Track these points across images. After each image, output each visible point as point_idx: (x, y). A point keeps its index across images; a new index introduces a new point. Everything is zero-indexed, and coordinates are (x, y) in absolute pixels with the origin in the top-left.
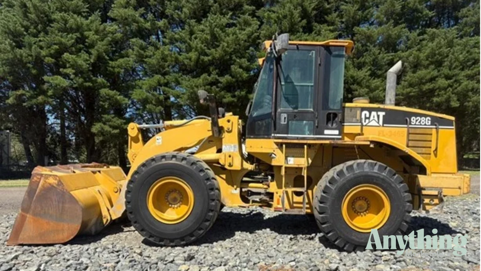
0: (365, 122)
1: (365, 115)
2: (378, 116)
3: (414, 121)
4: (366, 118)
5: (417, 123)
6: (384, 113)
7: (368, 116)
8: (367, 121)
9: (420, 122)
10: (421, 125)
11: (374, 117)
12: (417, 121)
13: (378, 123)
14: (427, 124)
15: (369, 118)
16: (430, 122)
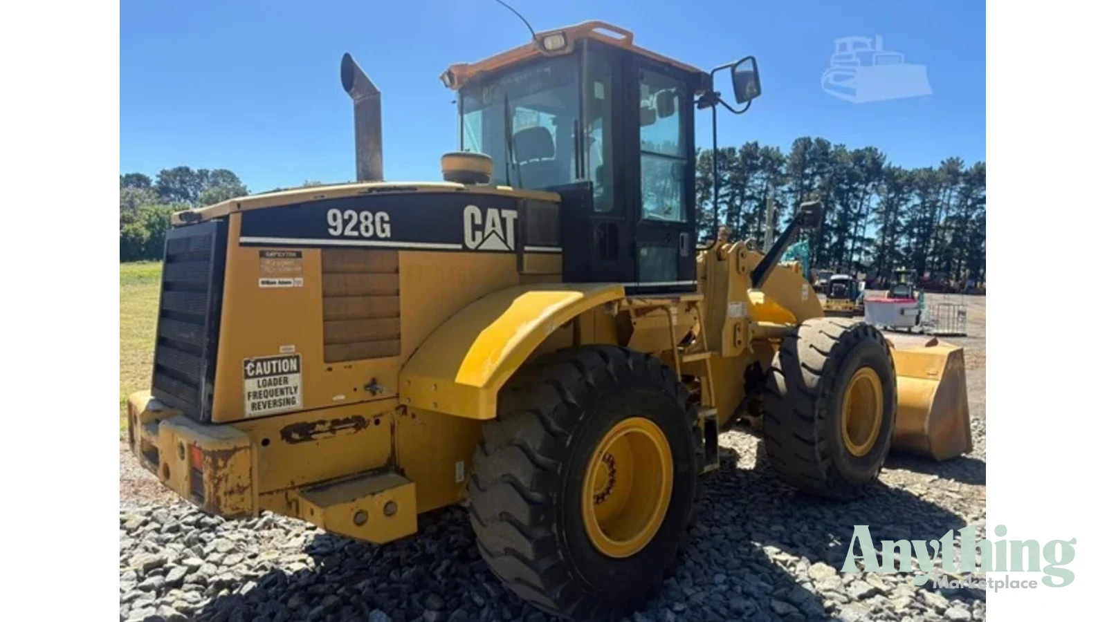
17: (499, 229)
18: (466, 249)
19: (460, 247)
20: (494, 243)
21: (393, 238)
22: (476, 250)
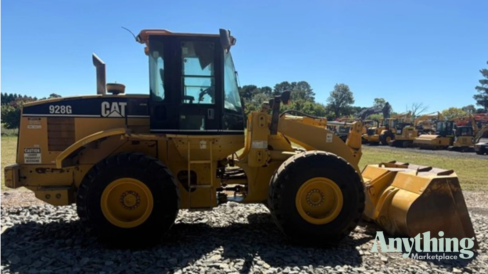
17: (117, 109)
18: (102, 117)
19: (99, 116)
20: (115, 114)
21: (72, 114)
22: (107, 117)
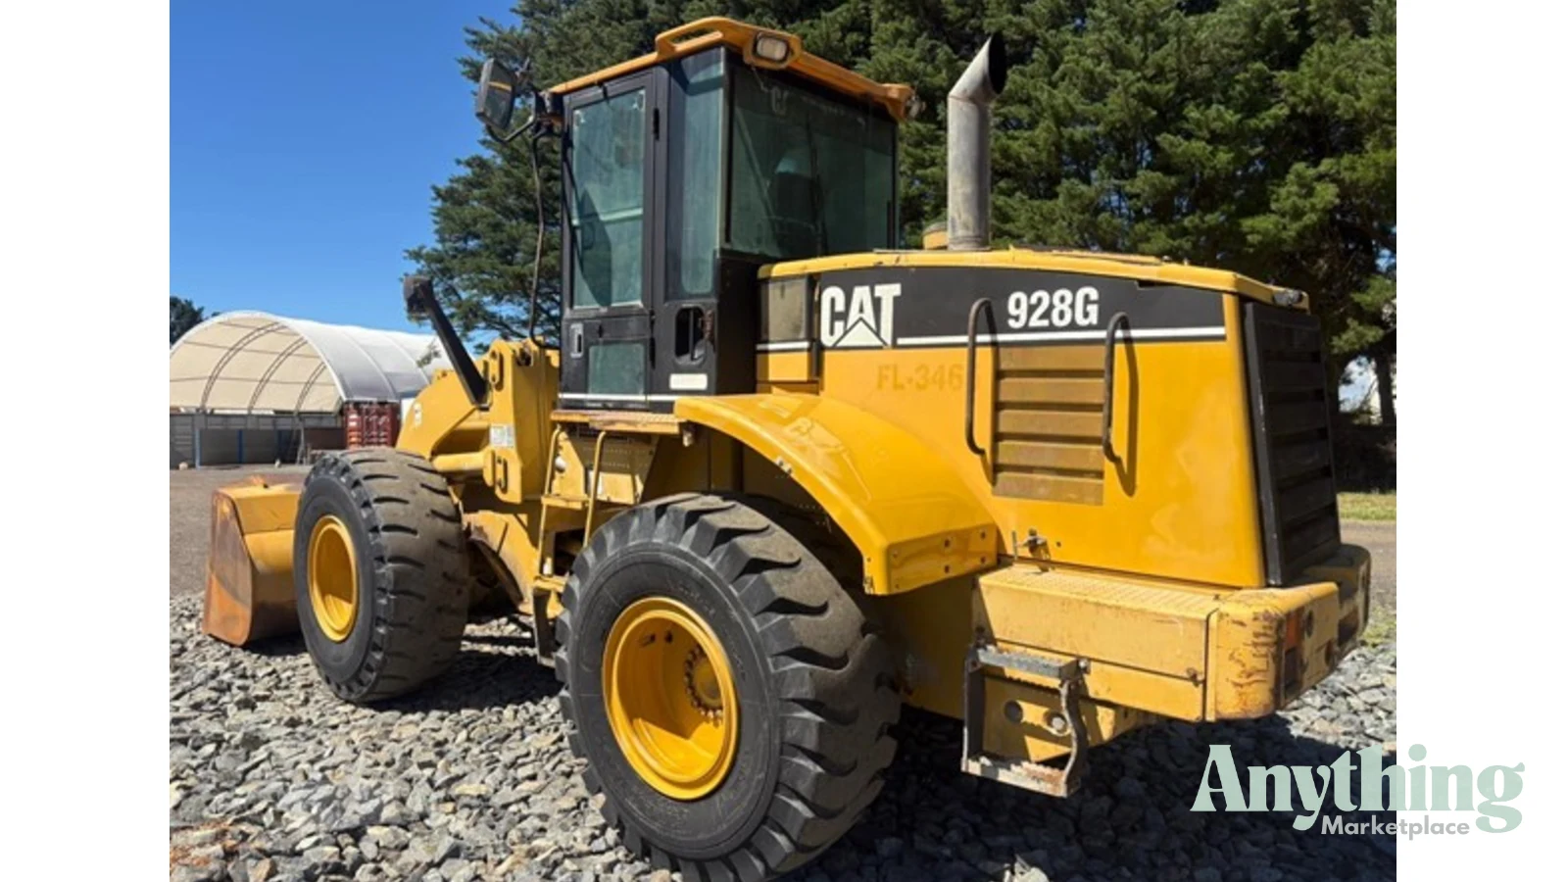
0: (832, 332)
1: (833, 301)
2: (877, 303)
3: (1023, 312)
4: (836, 316)
5: (1034, 322)
6: (895, 289)
7: (840, 307)
8: (839, 325)
9: (1047, 315)
10: (1052, 328)
11: (861, 310)
12: (1031, 309)
13: (877, 334)
14: (1081, 321)
15: (843, 316)
16: (1093, 309)
